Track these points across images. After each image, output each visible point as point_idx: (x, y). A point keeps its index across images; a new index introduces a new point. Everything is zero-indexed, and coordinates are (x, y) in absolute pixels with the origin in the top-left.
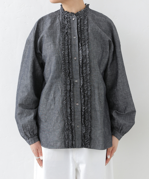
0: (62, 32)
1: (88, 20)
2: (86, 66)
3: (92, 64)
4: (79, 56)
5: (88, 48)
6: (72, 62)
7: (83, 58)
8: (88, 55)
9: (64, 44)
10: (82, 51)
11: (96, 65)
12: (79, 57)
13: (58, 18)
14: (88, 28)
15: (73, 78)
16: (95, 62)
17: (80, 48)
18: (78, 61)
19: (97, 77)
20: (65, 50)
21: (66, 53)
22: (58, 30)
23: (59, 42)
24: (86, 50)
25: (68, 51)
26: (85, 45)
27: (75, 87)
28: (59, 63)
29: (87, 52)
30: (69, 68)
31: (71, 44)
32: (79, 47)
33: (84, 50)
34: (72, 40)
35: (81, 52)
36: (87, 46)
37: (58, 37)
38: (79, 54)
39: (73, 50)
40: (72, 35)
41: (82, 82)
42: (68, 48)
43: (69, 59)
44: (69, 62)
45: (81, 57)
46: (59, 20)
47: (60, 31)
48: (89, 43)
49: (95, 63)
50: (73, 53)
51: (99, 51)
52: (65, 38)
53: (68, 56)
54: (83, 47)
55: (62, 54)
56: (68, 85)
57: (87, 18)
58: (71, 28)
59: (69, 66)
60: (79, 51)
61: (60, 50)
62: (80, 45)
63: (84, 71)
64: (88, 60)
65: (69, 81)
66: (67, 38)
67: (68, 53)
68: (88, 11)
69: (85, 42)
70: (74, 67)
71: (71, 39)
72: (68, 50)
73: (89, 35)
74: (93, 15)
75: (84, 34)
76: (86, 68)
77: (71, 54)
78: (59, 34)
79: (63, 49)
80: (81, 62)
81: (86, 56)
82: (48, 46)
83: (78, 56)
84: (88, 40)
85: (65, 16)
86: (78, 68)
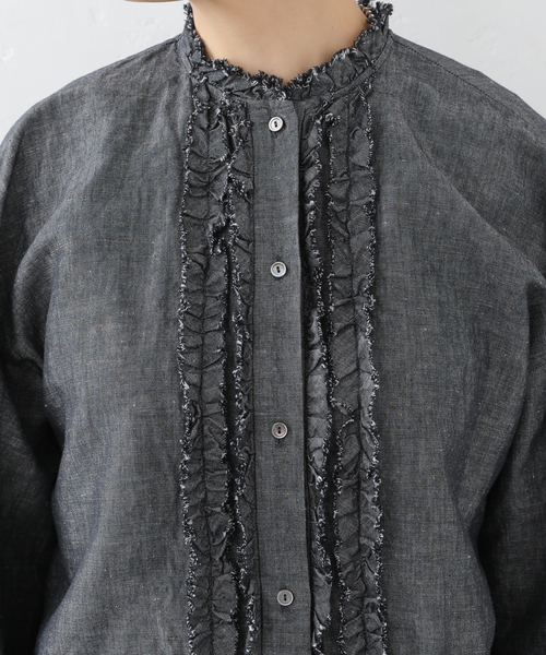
0: (189, 222)
1: (376, 134)
2: (357, 489)
3: (402, 476)
4: (307, 415)
5: (377, 351)
6: (251, 456)
7: (333, 431)
8: (378, 414)
9: (198, 316)
10: (329, 376)
11: (431, 479)
12: (306, 423)
13: (161, 108)
14: (377, 198)
15: (258, 570)
17: (317, 353)
18: (295, 452)
19: (438, 570)
20: (201, 368)
21: (214, 390)
22: (158, 204)
23: (164, 303)
24: (358, 369)
25: (228, 378)
26: (355, 326)
27: (274, 638)
28: (158, 465)
29: (369, 384)
30: (231, 501)
31: (248, 324)
32: (307, 347)
33: (343, 367)
34: (262, 289)
35: (318, 380)
36: (365, 342)
37: (156, 257)
38: (307, 399)
39: (264, 369)
40: (262, 250)
41: (324, 610)
42: (228, 349)
43: (231, 435)
44: (230, 460)
45: (320, 424)
46: (173, 126)
47: (174, 214)
48: (384, 318)
49: (421, 466)
50: (264, 390)
51: (456, 373)
52: (206, 270)
53: (229, 414)
54: (340, 345)
56: (221, 622)
57: (376, 115)
58: (250, 193)
59: (232, 487)
60: (307, 374)
61: (166, 366)
62: (315, 328)
63: (345, 529)
64: (373, 445)
65: (230, 591)
66: (219, 273)
67: (228, 390)
68: (384, 56)
69: (350, 303)
70: (267, 491)
71: (252, 283)
72: (229, 367)
73: (387, 253)
74: (414, 90)
75: (347, 241)
76: (358, 501)
77: (251, 396)
78: (162, 239)
79: (193, 359)
80: (319, 459)
81: (356, 414)
82: (83, 329)
83: (296, 416)
84: (372, 290)
85: (211, 98)
86: (296, 501)
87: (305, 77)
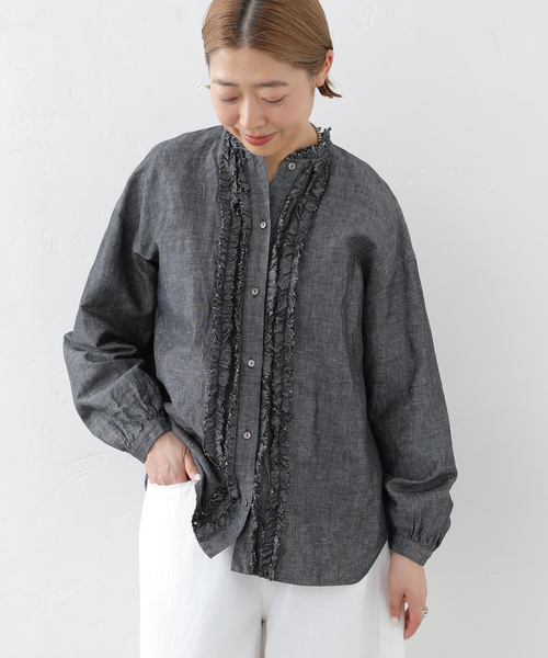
0: (222, 200)
2: (284, 322)
4: (267, 287)
5: (301, 266)
6: (243, 300)
7: (277, 294)
8: (295, 290)
9: (227, 241)
10: (278, 272)
12: (267, 291)
13: (212, 149)
14: (317, 209)
15: (241, 351)
16: (314, 313)
17: (273, 261)
18: (261, 300)
20: (226, 262)
21: (230, 272)
22: (210, 193)
23: (212, 235)
24: (291, 272)
25: (237, 267)
26: (294, 255)
27: (246, 378)
28: (203, 300)
29: (295, 279)
30: (233, 318)
31: (248, 246)
32: (270, 260)
33: (285, 270)
34: (255, 233)
35: (273, 273)
36: (296, 261)
37: (209, 215)
38: (268, 281)
39: (252, 266)
40: (256, 217)
41: (267, 368)
42: (239, 255)
43: (235, 290)
44: (234, 300)
45: (272, 291)
46: (215, 159)
47: (216, 198)
48: (306, 254)
49: (312, 316)
50: (251, 273)
52: (231, 221)
53: (236, 280)
54: (285, 261)
55: (217, 271)
56: (223, 370)
58: (249, 191)
59: (234, 312)
60: (269, 270)
61: (211, 260)
62: (274, 251)
63: (278, 339)
64: (292, 303)
65: (228, 357)
66: (237, 224)
67: (237, 271)
69: (293, 246)
70: (248, 317)
71: (251, 230)
72: (238, 261)
75: (298, 222)
76: (284, 327)
77: (245, 276)
78: (212, 206)
79: (223, 258)
80: (271, 305)
81: (287, 290)
82: (175, 241)
83: (263, 285)
84: (303, 241)
86: (260, 321)
87: (308, 148)
